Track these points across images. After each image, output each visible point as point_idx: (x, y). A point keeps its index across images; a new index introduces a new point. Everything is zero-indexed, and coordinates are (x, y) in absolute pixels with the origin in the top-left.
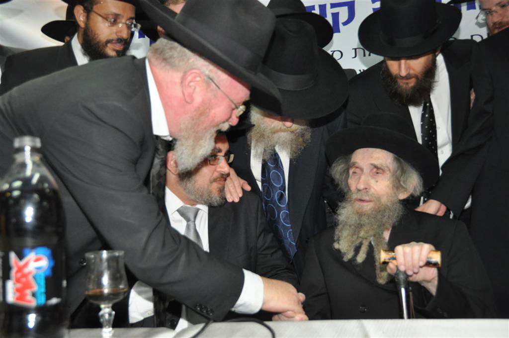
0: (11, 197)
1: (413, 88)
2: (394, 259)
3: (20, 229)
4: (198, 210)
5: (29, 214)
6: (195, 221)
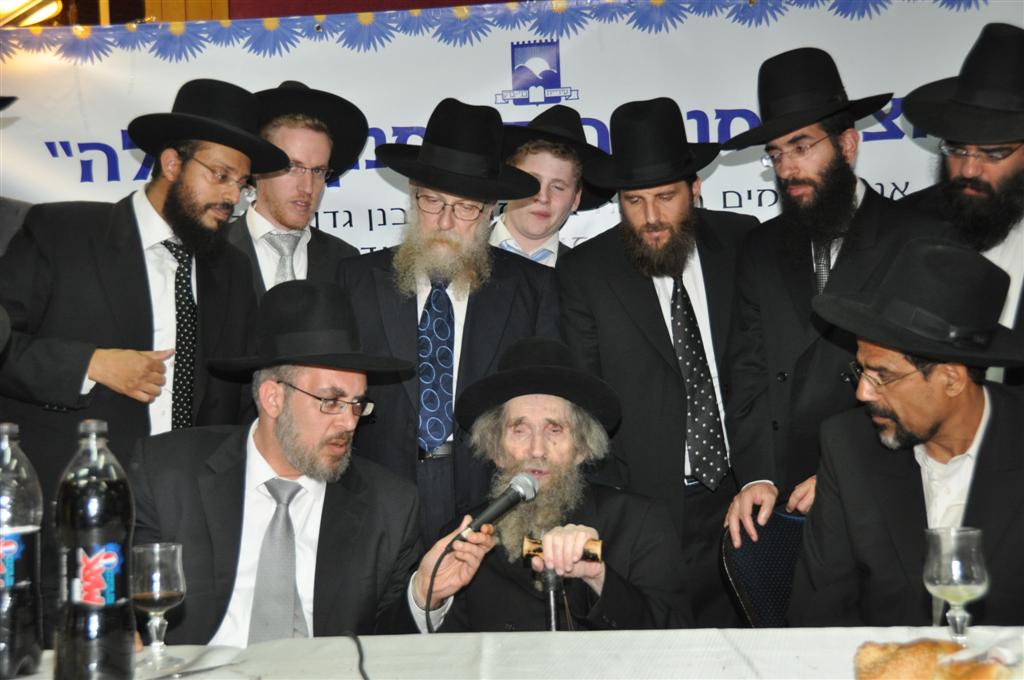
0: (77, 487)
2: (540, 551)
6: (288, 505)
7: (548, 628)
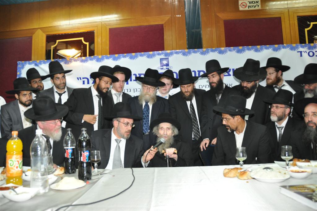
0: (81, 140)
1: (189, 95)
2: (165, 152)
3: (83, 147)
4: (121, 140)
5: (84, 144)
6: (119, 143)
7: (167, 167)
